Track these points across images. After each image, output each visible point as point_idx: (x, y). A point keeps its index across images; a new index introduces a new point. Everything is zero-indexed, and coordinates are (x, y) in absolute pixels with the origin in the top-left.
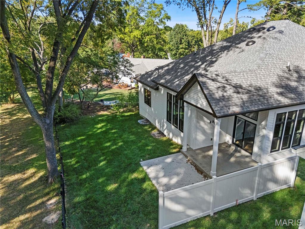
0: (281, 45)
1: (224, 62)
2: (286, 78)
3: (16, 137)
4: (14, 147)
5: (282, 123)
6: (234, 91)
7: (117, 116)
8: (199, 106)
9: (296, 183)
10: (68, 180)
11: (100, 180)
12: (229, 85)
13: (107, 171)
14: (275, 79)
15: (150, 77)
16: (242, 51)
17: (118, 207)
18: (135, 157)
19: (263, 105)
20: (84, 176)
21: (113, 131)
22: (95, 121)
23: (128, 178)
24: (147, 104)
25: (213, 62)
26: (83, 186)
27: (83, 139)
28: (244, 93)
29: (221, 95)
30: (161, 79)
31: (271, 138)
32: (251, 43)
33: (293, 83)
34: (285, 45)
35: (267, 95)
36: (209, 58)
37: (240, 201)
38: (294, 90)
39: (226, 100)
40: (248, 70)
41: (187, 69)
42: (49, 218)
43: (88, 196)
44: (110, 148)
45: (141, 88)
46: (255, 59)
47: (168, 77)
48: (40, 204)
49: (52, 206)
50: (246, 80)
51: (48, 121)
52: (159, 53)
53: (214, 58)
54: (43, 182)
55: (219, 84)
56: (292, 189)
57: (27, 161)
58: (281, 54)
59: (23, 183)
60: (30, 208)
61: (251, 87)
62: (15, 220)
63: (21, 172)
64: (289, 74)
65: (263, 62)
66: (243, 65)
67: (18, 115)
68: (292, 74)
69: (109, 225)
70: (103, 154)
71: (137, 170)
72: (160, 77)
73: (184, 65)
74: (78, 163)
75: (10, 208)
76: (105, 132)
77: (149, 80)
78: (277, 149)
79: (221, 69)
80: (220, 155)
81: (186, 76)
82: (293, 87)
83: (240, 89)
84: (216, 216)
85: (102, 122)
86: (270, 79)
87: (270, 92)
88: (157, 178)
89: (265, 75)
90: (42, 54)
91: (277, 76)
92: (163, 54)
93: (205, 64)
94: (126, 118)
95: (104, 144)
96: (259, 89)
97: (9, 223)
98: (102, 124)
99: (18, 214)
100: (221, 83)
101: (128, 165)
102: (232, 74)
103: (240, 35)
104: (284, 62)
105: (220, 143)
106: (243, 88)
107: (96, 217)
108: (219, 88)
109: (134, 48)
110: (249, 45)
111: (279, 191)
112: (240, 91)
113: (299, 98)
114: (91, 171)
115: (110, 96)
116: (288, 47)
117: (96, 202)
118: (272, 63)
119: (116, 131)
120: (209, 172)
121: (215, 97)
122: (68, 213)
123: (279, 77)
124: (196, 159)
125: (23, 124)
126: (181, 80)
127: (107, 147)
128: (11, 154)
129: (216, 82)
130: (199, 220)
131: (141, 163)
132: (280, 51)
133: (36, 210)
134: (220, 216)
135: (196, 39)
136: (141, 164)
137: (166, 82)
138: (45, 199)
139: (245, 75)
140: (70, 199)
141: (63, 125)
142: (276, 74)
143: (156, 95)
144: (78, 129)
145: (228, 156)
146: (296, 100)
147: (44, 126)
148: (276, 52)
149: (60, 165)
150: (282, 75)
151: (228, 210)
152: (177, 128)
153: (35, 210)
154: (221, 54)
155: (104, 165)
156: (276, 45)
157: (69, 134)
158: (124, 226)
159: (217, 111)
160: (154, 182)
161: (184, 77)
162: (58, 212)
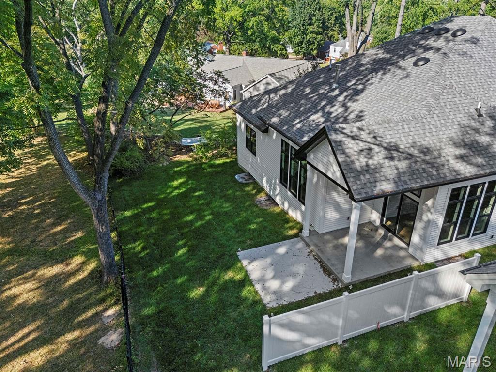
0: (472, 65)
1: (374, 94)
2: (474, 130)
3: (50, 199)
4: (49, 219)
5: (459, 202)
6: (384, 156)
7: (203, 166)
8: (330, 175)
9: (472, 295)
10: (131, 279)
11: (179, 281)
12: (378, 145)
13: (188, 265)
14: (454, 132)
15: (256, 107)
16: (407, 76)
17: (205, 325)
18: (230, 242)
19: (429, 178)
20: (155, 273)
21: (197, 194)
22: (168, 174)
23: (219, 278)
24: (249, 150)
25: (357, 93)
26: (154, 291)
27: (150, 206)
28: (402, 159)
29: (364, 164)
30: (273, 117)
31: (439, 224)
32: (421, 63)
33: (483, 137)
34: (478, 65)
35: (439, 161)
36: (351, 84)
37: (383, 324)
38: (483, 150)
39: (371, 171)
40: (411, 118)
41: (315, 101)
42: (107, 339)
43: (161, 306)
44: (192, 225)
45: (240, 122)
46: (424, 95)
47: (284, 113)
48: (93, 316)
49: (110, 320)
50: (407, 135)
51: (99, 197)
52: (272, 47)
53: (360, 84)
54: (95, 280)
55: (361, 144)
56: (465, 305)
57: (69, 243)
58: (471, 82)
59: (66, 281)
60: (79, 322)
61: (414, 148)
62: (59, 340)
63: (62, 262)
64: (479, 122)
65: (438, 102)
66: (405, 104)
67: (48, 157)
68: (483, 121)
69: (192, 353)
70: (183, 236)
71: (232, 266)
72: (272, 109)
73: (311, 88)
74: (144, 250)
75: (51, 321)
76: (184, 196)
77: (254, 113)
78: (449, 239)
79: (368, 108)
80: (360, 244)
81: (312, 115)
82: (483, 144)
83: (396, 152)
84: (346, 345)
85: (178, 175)
86: (446, 132)
87: (443, 154)
88: (262, 280)
89: (439, 126)
90: (79, 48)
91: (459, 127)
92: (279, 48)
93: (345, 94)
94: (217, 169)
95: (184, 217)
96: (426, 151)
97: (52, 344)
98: (180, 181)
99: (63, 330)
100: (365, 142)
101: (219, 258)
102: (384, 126)
103: (407, 40)
104: (472, 101)
105: (361, 223)
106: (400, 150)
107: (173, 339)
108: (362, 151)
109: (230, 36)
110: (419, 66)
111: (444, 308)
112: (395, 155)
113: (489, 165)
114: (164, 264)
115: (191, 124)
116: (482, 70)
117: (173, 316)
118: (451, 103)
119: (202, 194)
120: (341, 274)
121: (355, 167)
122: (134, 332)
123: (462, 126)
124: (322, 251)
125: (58, 175)
126: (305, 121)
127: (187, 222)
128: (44, 230)
129: (357, 141)
130: (320, 350)
131: (238, 253)
132: (468, 77)
133: (89, 326)
134: (352, 344)
135: (337, 14)
136: (239, 257)
137: (280, 123)
138: (100, 308)
139: (406, 126)
140: (135, 311)
141: (119, 181)
142: (457, 123)
143: (264, 139)
144: (142, 189)
145: (371, 247)
146: (485, 167)
147: (94, 203)
148: (462, 80)
149: (119, 252)
150: (467, 125)
151: (365, 337)
152: (296, 196)
153: (85, 325)
154: (372, 77)
155: (184, 254)
156: (464, 66)
157: (129, 196)
158: (213, 356)
159: (356, 191)
160: (258, 287)
161: (310, 116)
162: (119, 330)
